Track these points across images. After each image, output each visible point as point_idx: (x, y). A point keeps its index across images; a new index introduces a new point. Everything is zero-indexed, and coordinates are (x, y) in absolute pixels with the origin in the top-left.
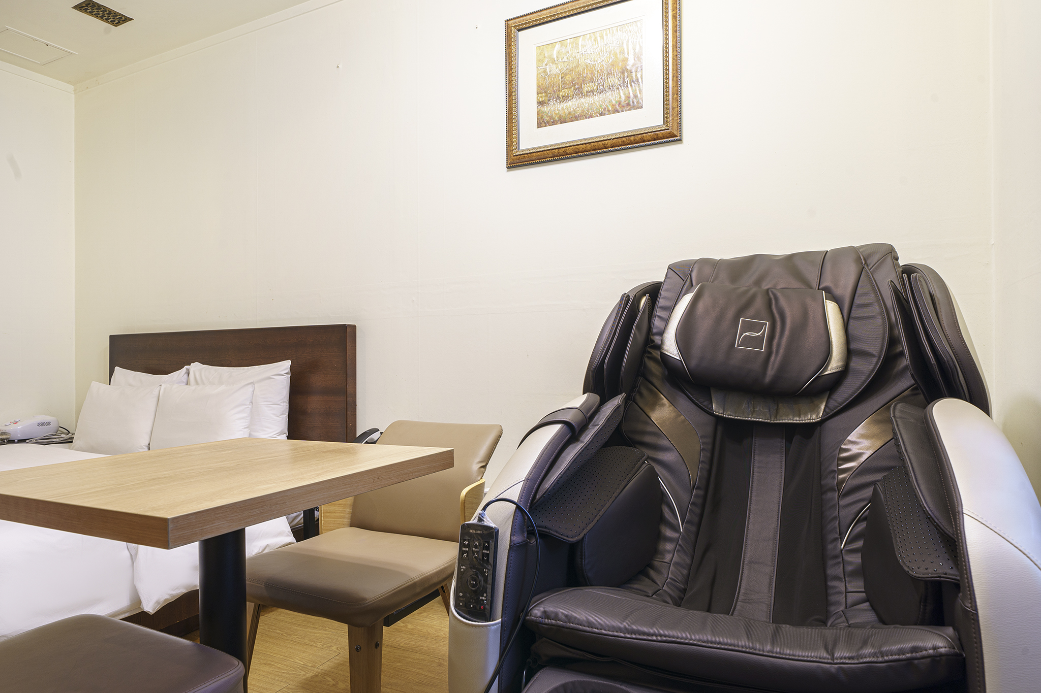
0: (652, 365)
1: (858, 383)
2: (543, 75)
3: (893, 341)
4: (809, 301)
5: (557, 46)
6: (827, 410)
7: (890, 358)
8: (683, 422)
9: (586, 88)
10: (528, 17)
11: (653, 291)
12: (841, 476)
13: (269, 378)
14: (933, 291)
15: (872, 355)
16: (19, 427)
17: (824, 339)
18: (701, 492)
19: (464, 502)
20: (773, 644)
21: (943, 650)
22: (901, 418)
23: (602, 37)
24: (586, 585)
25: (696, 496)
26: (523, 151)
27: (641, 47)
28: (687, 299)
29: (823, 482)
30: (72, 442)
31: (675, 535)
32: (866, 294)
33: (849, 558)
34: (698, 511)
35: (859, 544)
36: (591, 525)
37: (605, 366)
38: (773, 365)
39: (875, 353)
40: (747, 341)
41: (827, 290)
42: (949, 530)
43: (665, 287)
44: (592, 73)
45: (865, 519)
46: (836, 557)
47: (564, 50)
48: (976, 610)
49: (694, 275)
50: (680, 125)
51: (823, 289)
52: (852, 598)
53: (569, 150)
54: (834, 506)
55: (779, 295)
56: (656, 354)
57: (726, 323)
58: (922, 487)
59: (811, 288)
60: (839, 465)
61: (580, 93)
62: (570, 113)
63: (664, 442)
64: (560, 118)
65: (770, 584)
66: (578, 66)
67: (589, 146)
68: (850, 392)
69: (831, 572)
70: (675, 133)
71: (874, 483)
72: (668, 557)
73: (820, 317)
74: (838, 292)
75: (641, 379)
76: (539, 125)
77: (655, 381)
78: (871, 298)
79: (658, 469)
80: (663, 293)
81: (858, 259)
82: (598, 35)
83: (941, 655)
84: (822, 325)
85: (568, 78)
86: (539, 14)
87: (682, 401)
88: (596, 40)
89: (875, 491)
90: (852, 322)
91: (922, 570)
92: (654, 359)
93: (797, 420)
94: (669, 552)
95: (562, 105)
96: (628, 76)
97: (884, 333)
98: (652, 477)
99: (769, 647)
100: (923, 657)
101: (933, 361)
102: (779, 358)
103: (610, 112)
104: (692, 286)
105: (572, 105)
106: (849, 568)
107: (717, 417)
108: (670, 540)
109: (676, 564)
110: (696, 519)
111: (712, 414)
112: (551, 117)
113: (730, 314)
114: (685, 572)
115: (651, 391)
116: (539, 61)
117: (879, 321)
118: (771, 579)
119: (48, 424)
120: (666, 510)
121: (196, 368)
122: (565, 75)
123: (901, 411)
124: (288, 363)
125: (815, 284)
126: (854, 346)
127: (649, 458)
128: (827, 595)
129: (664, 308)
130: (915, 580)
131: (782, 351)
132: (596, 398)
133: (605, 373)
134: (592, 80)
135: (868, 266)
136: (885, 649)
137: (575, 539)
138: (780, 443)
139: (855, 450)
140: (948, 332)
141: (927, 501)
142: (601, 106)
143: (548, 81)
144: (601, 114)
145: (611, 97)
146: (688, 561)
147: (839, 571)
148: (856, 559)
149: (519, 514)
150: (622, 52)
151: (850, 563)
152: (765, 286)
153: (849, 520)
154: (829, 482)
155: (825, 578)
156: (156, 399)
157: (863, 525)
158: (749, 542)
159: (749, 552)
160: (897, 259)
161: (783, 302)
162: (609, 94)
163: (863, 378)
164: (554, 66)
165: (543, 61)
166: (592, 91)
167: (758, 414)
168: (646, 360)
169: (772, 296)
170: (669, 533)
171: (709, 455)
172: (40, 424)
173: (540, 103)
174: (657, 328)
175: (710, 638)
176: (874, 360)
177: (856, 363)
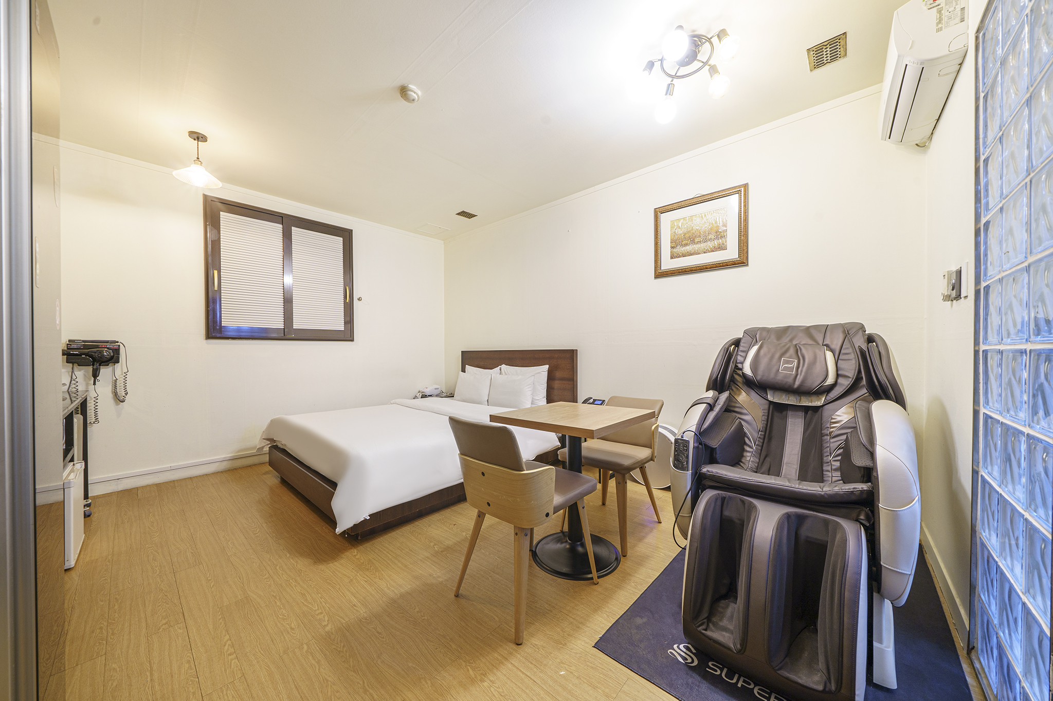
0: (737, 377)
1: (842, 390)
2: (674, 234)
3: (859, 371)
4: (817, 351)
5: (682, 221)
6: (826, 401)
7: (858, 379)
8: (754, 403)
9: (696, 240)
10: (666, 207)
11: (737, 343)
12: (831, 430)
13: (540, 373)
14: (881, 351)
15: (849, 377)
16: (428, 390)
17: (825, 369)
18: (763, 433)
19: (653, 432)
20: (799, 485)
21: (865, 489)
22: (858, 407)
23: (705, 216)
24: (717, 464)
25: (760, 435)
26: (663, 270)
27: (726, 221)
28: (755, 348)
29: (822, 432)
30: (453, 397)
31: (752, 450)
32: (847, 348)
33: (833, 463)
34: (762, 441)
35: (839, 458)
36: (720, 442)
37: (718, 379)
38: (799, 380)
39: (850, 376)
40: (785, 369)
41: (827, 346)
42: (871, 450)
43: (742, 341)
44: (700, 233)
45: (842, 448)
46: (828, 463)
47: (685, 222)
48: (878, 475)
49: (757, 336)
50: (747, 258)
51: (825, 345)
52: (834, 479)
53: (687, 270)
54: (828, 442)
55: (802, 347)
56: (740, 372)
57: (775, 361)
58: (862, 435)
59: (819, 344)
60: (830, 425)
61: (693, 242)
62: (688, 252)
63: (745, 411)
64: (683, 254)
65: (796, 472)
66: (692, 230)
67: (698, 268)
68: (837, 393)
69: (824, 468)
70: (745, 262)
71: (847, 433)
72: (748, 459)
73: (823, 359)
74: (833, 347)
75: (732, 383)
76: (672, 258)
77: (739, 384)
78: (850, 350)
79: (742, 422)
80: (742, 344)
81: (844, 332)
82: (703, 215)
83: (864, 490)
84: (824, 363)
85: (687, 235)
86: (672, 205)
87: (753, 393)
88: (702, 217)
89: (847, 436)
90: (839, 361)
91: (861, 464)
92: (739, 375)
93: (810, 404)
94: (748, 456)
95: (684, 248)
96: (720, 235)
97: (856, 367)
98: (740, 426)
99: (797, 486)
100: (858, 491)
101: (877, 383)
102: (802, 377)
103: (709, 252)
104: (757, 342)
105: (689, 248)
106: (834, 467)
107: (770, 401)
108: (749, 452)
109: (752, 461)
110: (761, 444)
111: (768, 400)
112: (678, 254)
113: (777, 356)
114: (756, 465)
115: (737, 389)
116: (672, 228)
117: (854, 362)
118: (796, 470)
119: (438, 389)
120: (746, 440)
121: (503, 366)
122: (686, 234)
123: (859, 405)
124: (547, 366)
125: (821, 343)
126: (839, 372)
127: (739, 418)
128: (823, 477)
129: (743, 351)
130: (859, 467)
131: (803, 374)
132: (717, 393)
133: (718, 382)
134: (700, 236)
135: (849, 334)
136: (843, 488)
137: (715, 447)
138: (802, 414)
139: (839, 419)
140: (886, 370)
141: (864, 439)
142: (704, 249)
143: (676, 237)
144: (704, 253)
145: (710, 245)
146: (758, 461)
147: (829, 468)
148: (838, 464)
149: (696, 436)
150: (716, 223)
151: (834, 465)
152: (795, 342)
153: (835, 448)
154: (825, 432)
155: (822, 471)
156: (490, 381)
157: (842, 450)
158: (786, 455)
159: (786, 459)
160: (865, 332)
161: (804, 351)
162: (709, 243)
163: (844, 387)
164: (680, 230)
165: (674, 228)
166: (700, 242)
167: (791, 400)
168: (734, 375)
169: (798, 348)
170: (748, 449)
171: (766, 417)
172: (436, 389)
173: (672, 247)
174: (739, 360)
175: (774, 482)
176: (850, 380)
177: (841, 380)
